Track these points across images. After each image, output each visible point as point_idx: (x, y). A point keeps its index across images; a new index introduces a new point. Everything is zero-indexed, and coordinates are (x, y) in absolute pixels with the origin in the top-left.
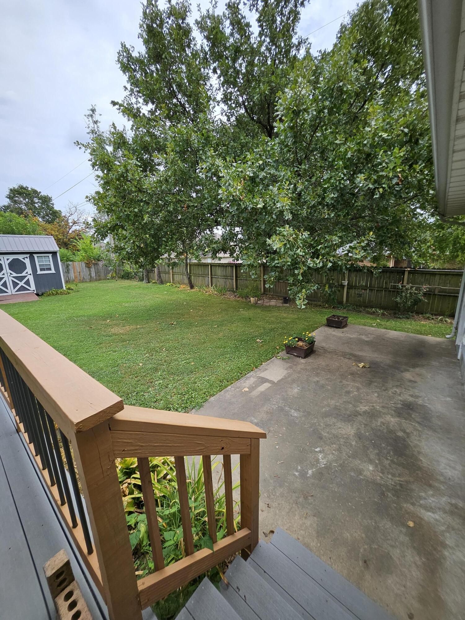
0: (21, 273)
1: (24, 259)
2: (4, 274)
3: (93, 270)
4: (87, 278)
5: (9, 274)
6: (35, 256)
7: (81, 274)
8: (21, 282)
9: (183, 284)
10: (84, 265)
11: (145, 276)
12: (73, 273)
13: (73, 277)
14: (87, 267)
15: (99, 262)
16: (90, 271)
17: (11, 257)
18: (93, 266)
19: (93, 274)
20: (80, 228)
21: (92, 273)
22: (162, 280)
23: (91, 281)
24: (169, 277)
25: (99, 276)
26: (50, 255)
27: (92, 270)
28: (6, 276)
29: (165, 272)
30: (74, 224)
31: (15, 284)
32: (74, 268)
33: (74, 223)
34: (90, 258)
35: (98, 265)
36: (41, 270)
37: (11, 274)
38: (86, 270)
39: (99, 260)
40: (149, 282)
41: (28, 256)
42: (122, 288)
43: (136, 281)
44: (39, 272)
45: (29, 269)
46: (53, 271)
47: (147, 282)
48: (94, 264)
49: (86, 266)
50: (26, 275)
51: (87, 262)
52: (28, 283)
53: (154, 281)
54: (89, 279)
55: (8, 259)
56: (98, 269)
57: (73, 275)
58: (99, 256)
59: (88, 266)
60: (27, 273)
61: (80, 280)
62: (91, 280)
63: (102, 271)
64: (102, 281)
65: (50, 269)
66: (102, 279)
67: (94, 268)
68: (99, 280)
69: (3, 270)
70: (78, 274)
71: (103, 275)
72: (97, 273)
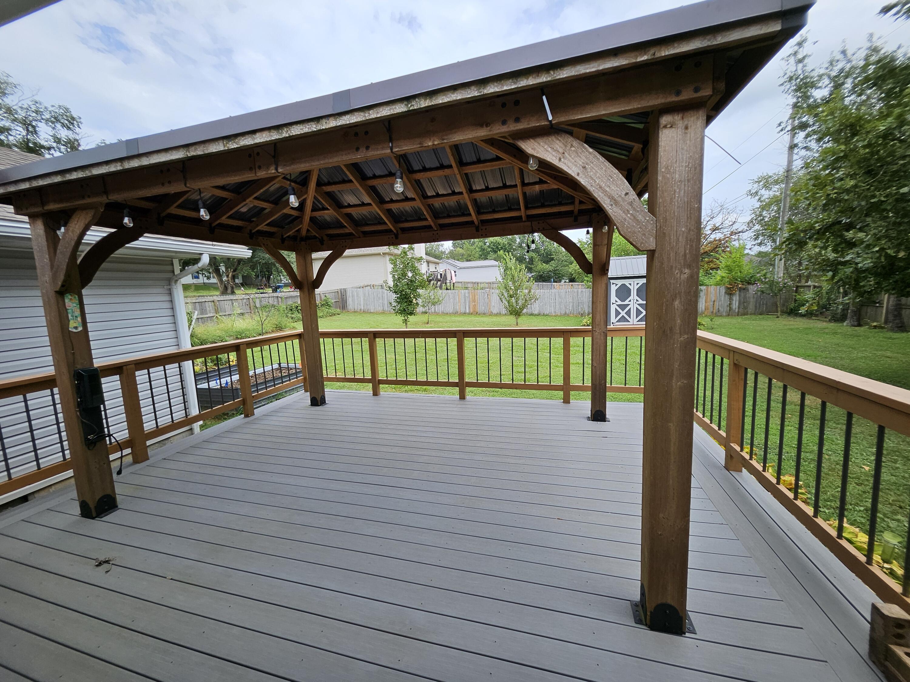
2: (630, 301)
3: (736, 299)
4: (724, 309)
5: (635, 301)
7: (717, 304)
10: (723, 290)
11: (853, 311)
12: (704, 302)
13: (703, 308)
14: (728, 294)
15: (751, 287)
16: (731, 299)
18: (737, 292)
19: (735, 305)
20: (723, 235)
21: (734, 302)
23: (729, 315)
25: (745, 308)
27: (734, 298)
28: (631, 303)
30: (713, 231)
32: (707, 294)
33: (715, 229)
34: (736, 280)
35: (748, 290)
37: (637, 301)
38: (724, 299)
39: (749, 283)
40: (859, 325)
42: (791, 329)
43: (826, 321)
47: (856, 323)
48: (740, 289)
49: (725, 293)
51: (729, 286)
53: (875, 324)
54: (726, 312)
55: (637, 284)
56: (745, 297)
57: (704, 305)
58: (751, 277)
59: (730, 292)
61: (712, 312)
62: (730, 313)
63: (752, 300)
64: (749, 316)
66: (749, 312)
67: (740, 296)
68: (744, 314)
69: (630, 295)
70: (712, 303)
71: (751, 307)
72: (743, 303)
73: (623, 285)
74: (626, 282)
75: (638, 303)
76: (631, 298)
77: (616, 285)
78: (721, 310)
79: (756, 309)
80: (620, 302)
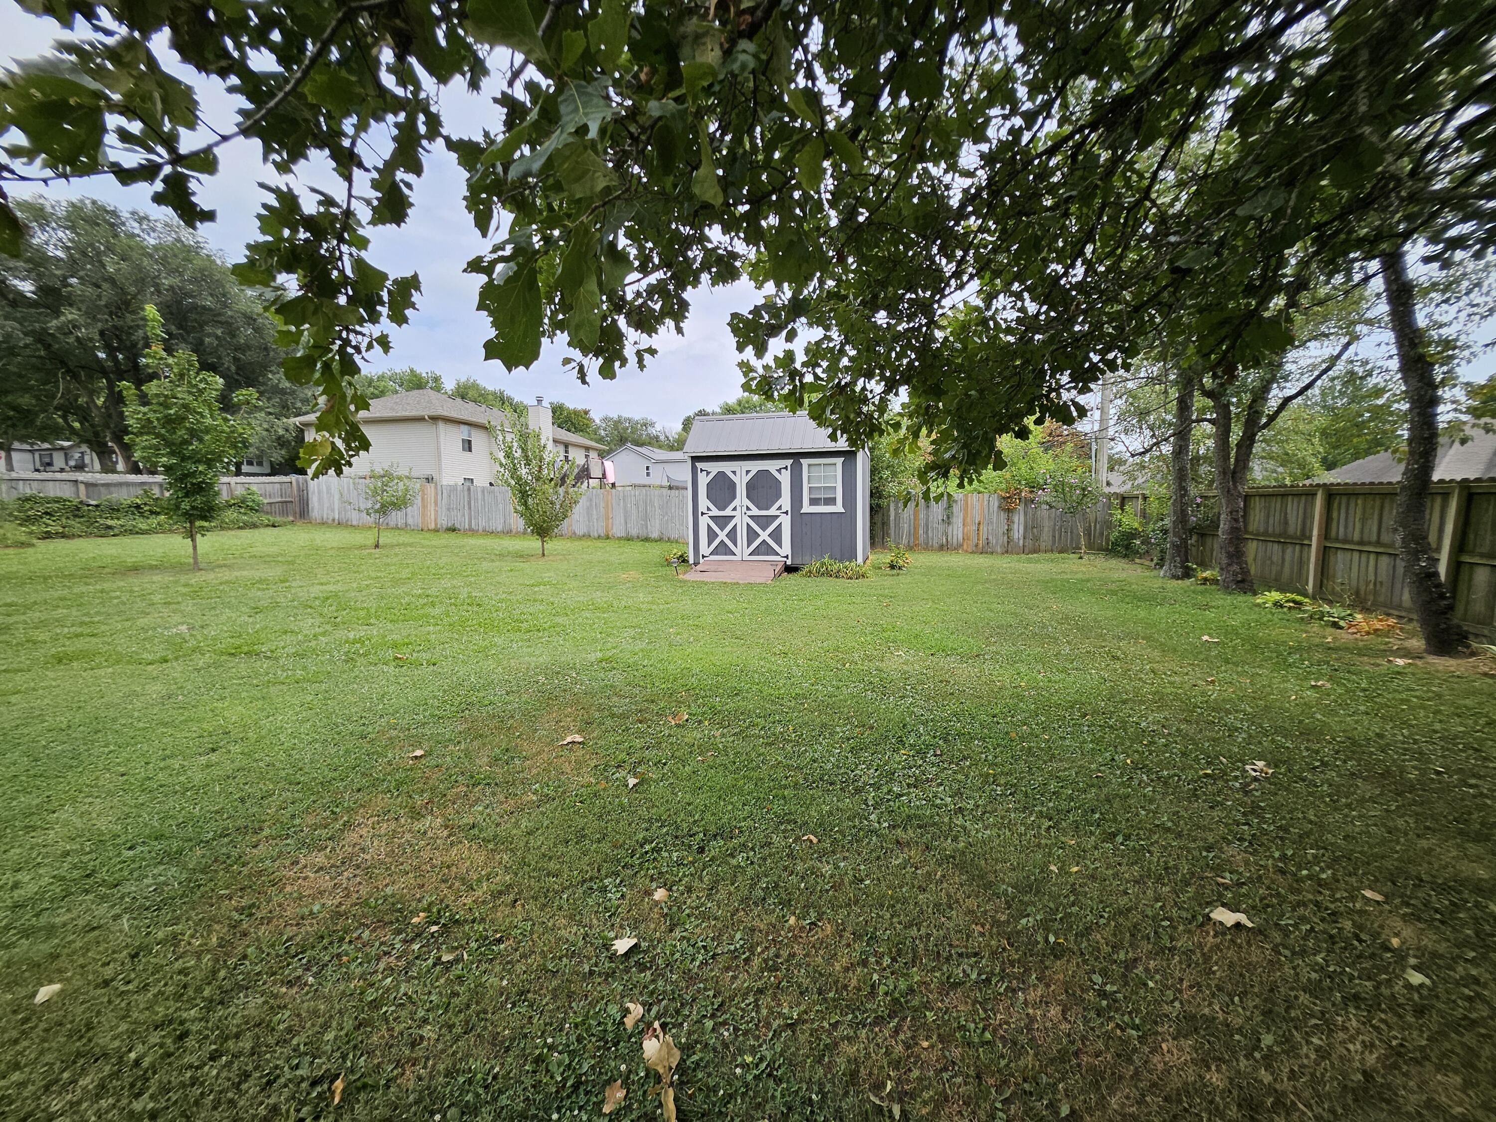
0: (767, 509)
1: (779, 471)
2: (735, 509)
3: (1019, 520)
4: (998, 540)
5: (744, 509)
6: (805, 462)
7: (984, 529)
8: (764, 530)
9: (1388, 607)
10: (995, 503)
11: (1174, 546)
12: (961, 525)
13: (960, 536)
14: (1004, 510)
16: (1010, 521)
17: (755, 467)
18: (1021, 508)
19: (1018, 531)
21: (1016, 526)
22: (1245, 572)
23: (1006, 552)
24: (1302, 563)
25: (1036, 539)
26: (839, 461)
27: (1016, 519)
28: (737, 513)
29: (1284, 534)
31: (752, 535)
32: (966, 510)
34: (1019, 482)
36: (814, 502)
37: (748, 509)
38: (999, 520)
39: (1040, 490)
40: (1185, 576)
41: (788, 462)
43: (1148, 568)
44: (806, 508)
45: (785, 501)
46: (839, 508)
47: (1180, 571)
48: (1026, 502)
49: (999, 507)
50: (778, 513)
51: (1005, 495)
52: (776, 535)
53: (1207, 573)
54: (1002, 546)
55: (748, 472)
56: (1034, 517)
57: (961, 530)
59: (1007, 506)
60: (780, 508)
61: (977, 545)
62: (1009, 548)
64: (1042, 555)
65: (832, 501)
66: (1043, 548)
67: (1026, 514)
68: (1035, 551)
69: (734, 497)
70: (975, 528)
71: (1046, 537)
72: (1032, 527)
73: (721, 474)
74: (726, 467)
75: (749, 513)
76: (736, 503)
77: (708, 473)
78: (993, 541)
79: (1054, 542)
80: (715, 512)
